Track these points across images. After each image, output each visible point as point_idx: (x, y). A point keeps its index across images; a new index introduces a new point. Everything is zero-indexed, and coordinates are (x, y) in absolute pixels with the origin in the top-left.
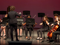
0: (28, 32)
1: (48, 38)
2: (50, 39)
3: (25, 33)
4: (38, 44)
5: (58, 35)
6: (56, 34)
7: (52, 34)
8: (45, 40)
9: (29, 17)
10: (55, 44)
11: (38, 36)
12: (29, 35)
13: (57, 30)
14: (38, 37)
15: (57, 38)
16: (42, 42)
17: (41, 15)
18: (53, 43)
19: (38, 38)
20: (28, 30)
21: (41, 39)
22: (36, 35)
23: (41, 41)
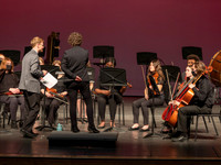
4: (136, 141)
5: (195, 118)
7: (176, 113)
8: (156, 131)
14: (135, 123)
15: (193, 126)
16: (147, 136)
18: (181, 141)
20: (107, 103)
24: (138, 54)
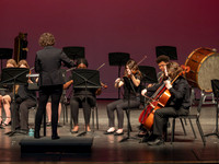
0: (81, 111)
1: (142, 127)
2: (148, 133)
3: (69, 115)
4: (112, 146)
5: (171, 120)
6: (166, 117)
7: (152, 116)
8: (132, 134)
9: (82, 65)
10: (162, 146)
11: (112, 124)
12: (81, 120)
13: (167, 105)
14: (110, 126)
15: (170, 129)
16: (122, 141)
17: (119, 60)
18: (158, 144)
19: (111, 129)
21: (120, 131)
22: (103, 120)
23: (120, 138)
24: (110, 55)
